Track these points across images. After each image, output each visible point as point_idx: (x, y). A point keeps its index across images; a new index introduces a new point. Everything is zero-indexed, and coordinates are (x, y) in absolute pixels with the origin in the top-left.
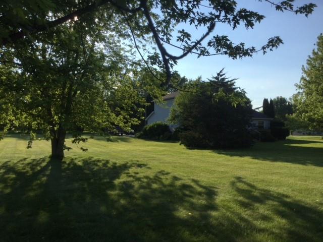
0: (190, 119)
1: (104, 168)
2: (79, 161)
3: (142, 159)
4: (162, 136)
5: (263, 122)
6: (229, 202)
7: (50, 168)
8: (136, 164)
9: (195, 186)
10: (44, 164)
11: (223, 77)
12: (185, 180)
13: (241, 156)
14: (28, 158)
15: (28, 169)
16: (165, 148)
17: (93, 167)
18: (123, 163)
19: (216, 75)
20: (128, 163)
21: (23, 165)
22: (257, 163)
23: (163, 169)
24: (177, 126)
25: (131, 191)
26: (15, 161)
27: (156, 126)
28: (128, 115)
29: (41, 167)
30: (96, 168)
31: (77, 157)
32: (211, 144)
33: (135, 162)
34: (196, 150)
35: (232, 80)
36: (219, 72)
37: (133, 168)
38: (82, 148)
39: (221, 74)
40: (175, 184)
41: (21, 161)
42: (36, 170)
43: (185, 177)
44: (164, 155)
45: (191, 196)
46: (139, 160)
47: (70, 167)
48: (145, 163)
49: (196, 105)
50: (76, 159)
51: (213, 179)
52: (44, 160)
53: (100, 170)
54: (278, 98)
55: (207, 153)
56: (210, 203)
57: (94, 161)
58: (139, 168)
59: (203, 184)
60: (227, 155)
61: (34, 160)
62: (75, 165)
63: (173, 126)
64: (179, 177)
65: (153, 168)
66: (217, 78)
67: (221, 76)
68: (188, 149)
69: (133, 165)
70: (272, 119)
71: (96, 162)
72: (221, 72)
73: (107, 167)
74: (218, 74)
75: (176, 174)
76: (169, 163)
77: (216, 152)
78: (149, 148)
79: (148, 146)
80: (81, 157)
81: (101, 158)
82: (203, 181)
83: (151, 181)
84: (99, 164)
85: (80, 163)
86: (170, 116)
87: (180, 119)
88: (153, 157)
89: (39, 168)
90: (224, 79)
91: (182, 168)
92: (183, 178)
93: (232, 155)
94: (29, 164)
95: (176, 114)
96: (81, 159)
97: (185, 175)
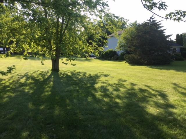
0: (132, 47)
1: (84, 77)
2: (68, 73)
3: (105, 72)
4: (112, 58)
5: (176, 48)
6: (179, 101)
7: (53, 76)
8: (103, 75)
9: (149, 90)
10: (49, 74)
11: (154, 19)
12: (139, 85)
13: (167, 69)
14: (39, 71)
15: (40, 77)
16: (116, 65)
17: (78, 76)
18: (95, 74)
19: (149, 19)
20: (97, 74)
21: (36, 75)
22: (181, 74)
23: (121, 78)
24: (122, 52)
25: (108, 92)
26: (32, 73)
27: (109, 52)
28: (97, 44)
29: (47, 76)
30: (80, 77)
31: (67, 70)
32: (146, 62)
33: (102, 74)
34: (136, 66)
35: (160, 22)
36: (151, 17)
37: (102, 77)
38: (72, 64)
39: (153, 18)
40: (135, 88)
41: (35, 72)
42: (45, 78)
43: (137, 83)
44: (118, 69)
45: (150, 97)
46: (104, 72)
47: (64, 76)
48: (109, 74)
49: (136, 38)
50: (66, 71)
51: (158, 85)
52: (48, 72)
53: (82, 78)
54: (183, 33)
55: (144, 67)
56: (167, 103)
57: (77, 73)
58: (106, 77)
59: (153, 88)
60: (158, 69)
61: (43, 72)
62: (67, 75)
63: (120, 52)
64: (134, 83)
65: (114, 77)
66: (150, 20)
67: (153, 19)
68: (130, 65)
69: (102, 75)
70: (181, 46)
71: (78, 73)
72: (152, 16)
73: (86, 76)
74: (151, 18)
75: (131, 81)
76: (123, 74)
77: (150, 67)
78: (107, 65)
79: (106, 63)
80: (69, 70)
81: (81, 71)
82: (153, 87)
83: (117, 86)
84: (80, 74)
85: (70, 74)
86: (118, 46)
87: (124, 47)
88: (112, 70)
89: (47, 77)
90: (154, 21)
91: (134, 78)
92: (137, 84)
93: (161, 69)
94: (40, 74)
95: (122, 44)
96: (69, 71)
97: (138, 82)
